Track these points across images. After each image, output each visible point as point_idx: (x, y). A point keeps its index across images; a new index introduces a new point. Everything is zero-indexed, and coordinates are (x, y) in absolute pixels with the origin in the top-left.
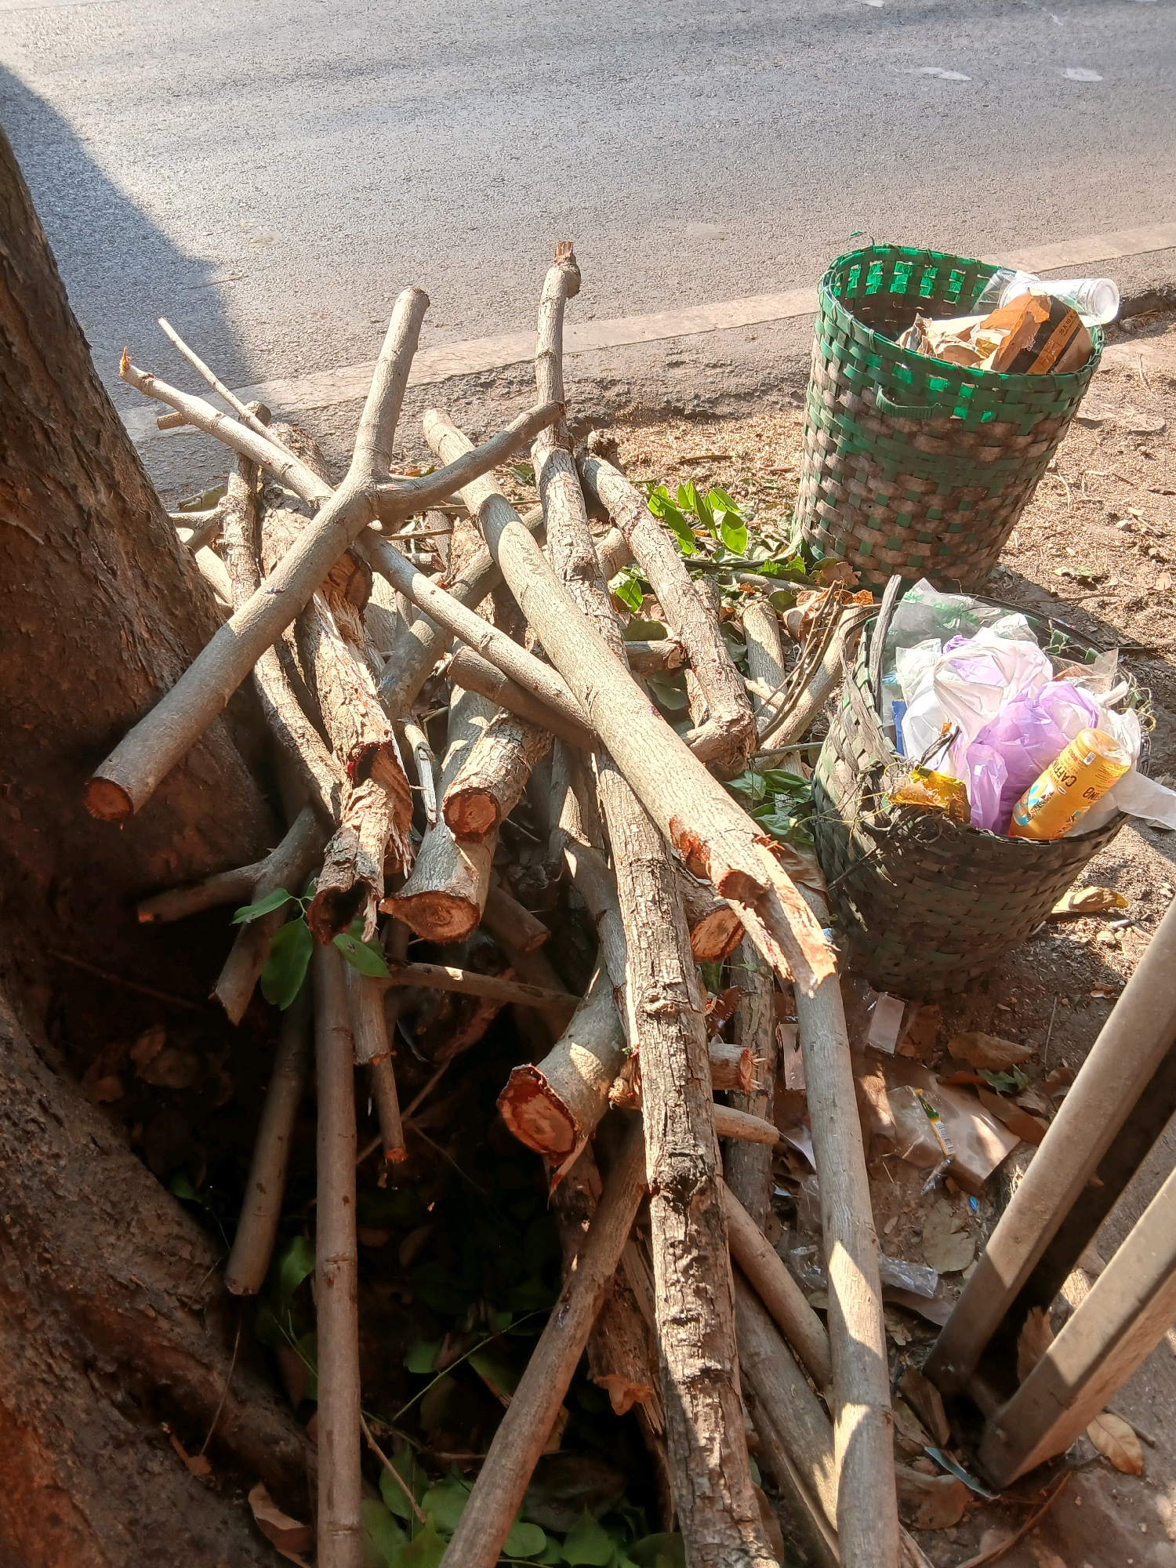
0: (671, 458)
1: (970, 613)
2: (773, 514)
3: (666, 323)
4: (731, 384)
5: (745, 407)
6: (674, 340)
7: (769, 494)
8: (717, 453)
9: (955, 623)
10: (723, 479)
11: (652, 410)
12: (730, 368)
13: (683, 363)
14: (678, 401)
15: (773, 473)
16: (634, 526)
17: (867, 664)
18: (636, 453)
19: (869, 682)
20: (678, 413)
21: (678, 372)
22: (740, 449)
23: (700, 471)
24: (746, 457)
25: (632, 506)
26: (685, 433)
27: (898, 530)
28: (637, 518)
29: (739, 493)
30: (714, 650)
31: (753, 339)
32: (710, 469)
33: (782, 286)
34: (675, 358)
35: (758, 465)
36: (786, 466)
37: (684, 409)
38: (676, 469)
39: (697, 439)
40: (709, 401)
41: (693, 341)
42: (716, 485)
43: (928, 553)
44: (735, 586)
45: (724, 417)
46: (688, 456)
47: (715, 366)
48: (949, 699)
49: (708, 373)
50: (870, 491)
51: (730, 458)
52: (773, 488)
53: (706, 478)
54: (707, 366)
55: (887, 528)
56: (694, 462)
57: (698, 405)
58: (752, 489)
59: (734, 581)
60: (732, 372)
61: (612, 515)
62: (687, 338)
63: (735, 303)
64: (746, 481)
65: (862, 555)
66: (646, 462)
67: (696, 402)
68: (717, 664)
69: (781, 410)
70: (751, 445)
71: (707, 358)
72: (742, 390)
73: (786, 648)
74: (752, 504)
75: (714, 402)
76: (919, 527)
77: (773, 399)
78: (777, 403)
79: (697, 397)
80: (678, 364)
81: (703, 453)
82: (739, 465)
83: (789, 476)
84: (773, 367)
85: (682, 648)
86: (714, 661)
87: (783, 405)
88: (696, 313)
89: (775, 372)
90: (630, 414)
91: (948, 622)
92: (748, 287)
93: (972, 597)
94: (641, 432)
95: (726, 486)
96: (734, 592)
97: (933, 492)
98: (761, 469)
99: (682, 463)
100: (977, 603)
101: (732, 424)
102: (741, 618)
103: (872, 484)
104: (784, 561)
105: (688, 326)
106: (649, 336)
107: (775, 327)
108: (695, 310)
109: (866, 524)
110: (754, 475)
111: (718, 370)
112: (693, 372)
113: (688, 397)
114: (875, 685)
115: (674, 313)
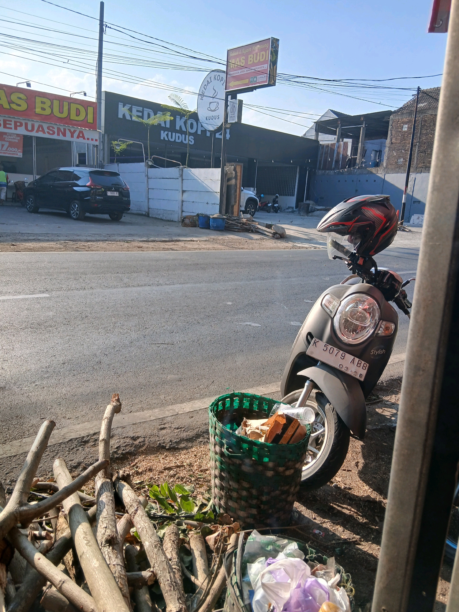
0: (160, 467)
2: (202, 490)
3: (159, 413)
4: (184, 435)
5: (190, 445)
6: (163, 419)
7: (200, 481)
8: (179, 464)
10: (181, 475)
11: (153, 447)
12: (183, 429)
13: (165, 428)
14: (163, 443)
15: (201, 471)
16: (135, 514)
17: (236, 574)
18: (146, 466)
19: (237, 583)
20: (164, 448)
21: (164, 432)
22: (188, 461)
23: (172, 472)
24: (190, 465)
25: (135, 505)
26: (166, 456)
27: (243, 502)
28: (136, 510)
29: (188, 481)
31: (192, 417)
32: (176, 471)
33: (202, 397)
34: (162, 426)
35: (195, 468)
36: (206, 468)
37: (166, 446)
38: (162, 472)
39: (171, 458)
40: (176, 442)
41: (169, 419)
42: (178, 478)
44: (184, 527)
45: (183, 449)
46: (168, 466)
47: (178, 429)
48: (269, 591)
49: (175, 431)
50: (230, 486)
51: (184, 466)
52: (201, 478)
53: (175, 475)
54: (175, 428)
55: (238, 501)
56: (170, 469)
57: (171, 444)
58: (193, 479)
59: (184, 524)
61: (126, 509)
62: (167, 418)
63: (185, 404)
64: (190, 476)
65: (232, 512)
66: (151, 470)
68: (169, 582)
69: (203, 444)
70: (192, 460)
71: (174, 426)
72: (188, 437)
74: (193, 486)
75: (178, 443)
76: (250, 501)
77: (200, 440)
78: (202, 442)
79: (171, 441)
81: (173, 465)
82: (188, 468)
83: (208, 472)
84: (200, 428)
85: (154, 575)
86: (168, 580)
87: (204, 442)
88: (170, 408)
90: (144, 450)
91: (267, 548)
92: (190, 397)
93: (275, 536)
94: (149, 458)
95: (183, 478)
96: (184, 529)
97: (253, 488)
98: (196, 470)
99: (165, 469)
100: (278, 538)
101: (185, 451)
102: (189, 542)
103: (230, 483)
104: (205, 513)
105: (168, 414)
106: (152, 418)
107: (200, 412)
110: (194, 473)
112: (169, 431)
113: (168, 442)
115: (163, 408)
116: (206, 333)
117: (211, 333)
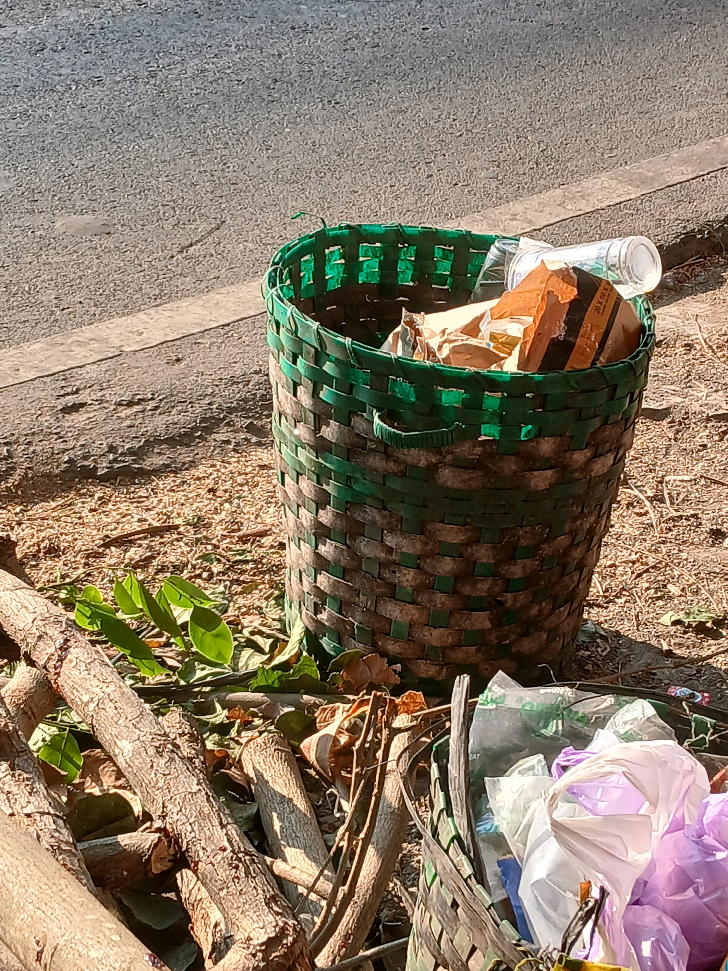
0: (90, 539)
1: (573, 708)
2: (255, 599)
3: (48, 353)
4: (158, 424)
5: (184, 455)
6: (65, 375)
7: (243, 572)
8: (156, 524)
9: (554, 727)
10: (172, 558)
11: (49, 476)
12: (152, 404)
13: (82, 405)
14: (85, 458)
15: (243, 540)
16: (61, 660)
17: (448, 810)
18: (35, 540)
19: (457, 838)
20: (88, 474)
21: (79, 419)
22: (188, 512)
23: (135, 553)
24: (199, 523)
25: (54, 632)
26: (103, 501)
27: (440, 598)
28: (64, 648)
29: (199, 576)
30: (219, 833)
31: (178, 360)
32: (150, 547)
33: (203, 285)
34: (70, 400)
35: (219, 531)
36: (260, 528)
37: (95, 469)
38: (98, 555)
39: (123, 507)
40: (131, 452)
41: (92, 373)
42: (162, 569)
43: (488, 625)
44: (220, 715)
45: (158, 472)
46: (115, 534)
47: (130, 404)
48: (579, 846)
49: (123, 415)
50: (390, 550)
51: (177, 527)
52: (247, 562)
53: (148, 560)
54: (119, 404)
55: (423, 598)
56: (124, 541)
57: (115, 460)
58: (216, 568)
59: (218, 707)
60: (156, 408)
61: (24, 649)
62: (82, 371)
63: (142, 316)
64: (205, 557)
65: (396, 640)
66: (53, 551)
67: (111, 456)
68: (228, 853)
69: (235, 450)
70: (204, 505)
71: (113, 396)
72: (174, 431)
73: (314, 796)
74: (221, 588)
75: (138, 453)
76: (467, 590)
77: (221, 437)
78: (228, 442)
79: (112, 449)
80: (76, 408)
81: (136, 527)
82: (191, 535)
83: (267, 541)
84: (213, 394)
85: (169, 838)
86: (224, 850)
87: (238, 444)
88: (89, 335)
89: (219, 400)
90: (17, 487)
91: (545, 727)
92: (157, 292)
93: (571, 686)
94: (38, 510)
95: (178, 568)
96: (222, 724)
97: (478, 542)
98: (224, 537)
99: (106, 545)
100: (579, 693)
101: (169, 481)
102: (240, 761)
103: (390, 540)
104: (285, 666)
105: (80, 355)
106: (26, 374)
107: (206, 341)
108: (88, 332)
109: (393, 596)
110: (216, 547)
111: (136, 408)
112: (101, 415)
113: (99, 452)
114: (467, 842)
115: (59, 339)
116: (180, 43)
117: (201, 40)
